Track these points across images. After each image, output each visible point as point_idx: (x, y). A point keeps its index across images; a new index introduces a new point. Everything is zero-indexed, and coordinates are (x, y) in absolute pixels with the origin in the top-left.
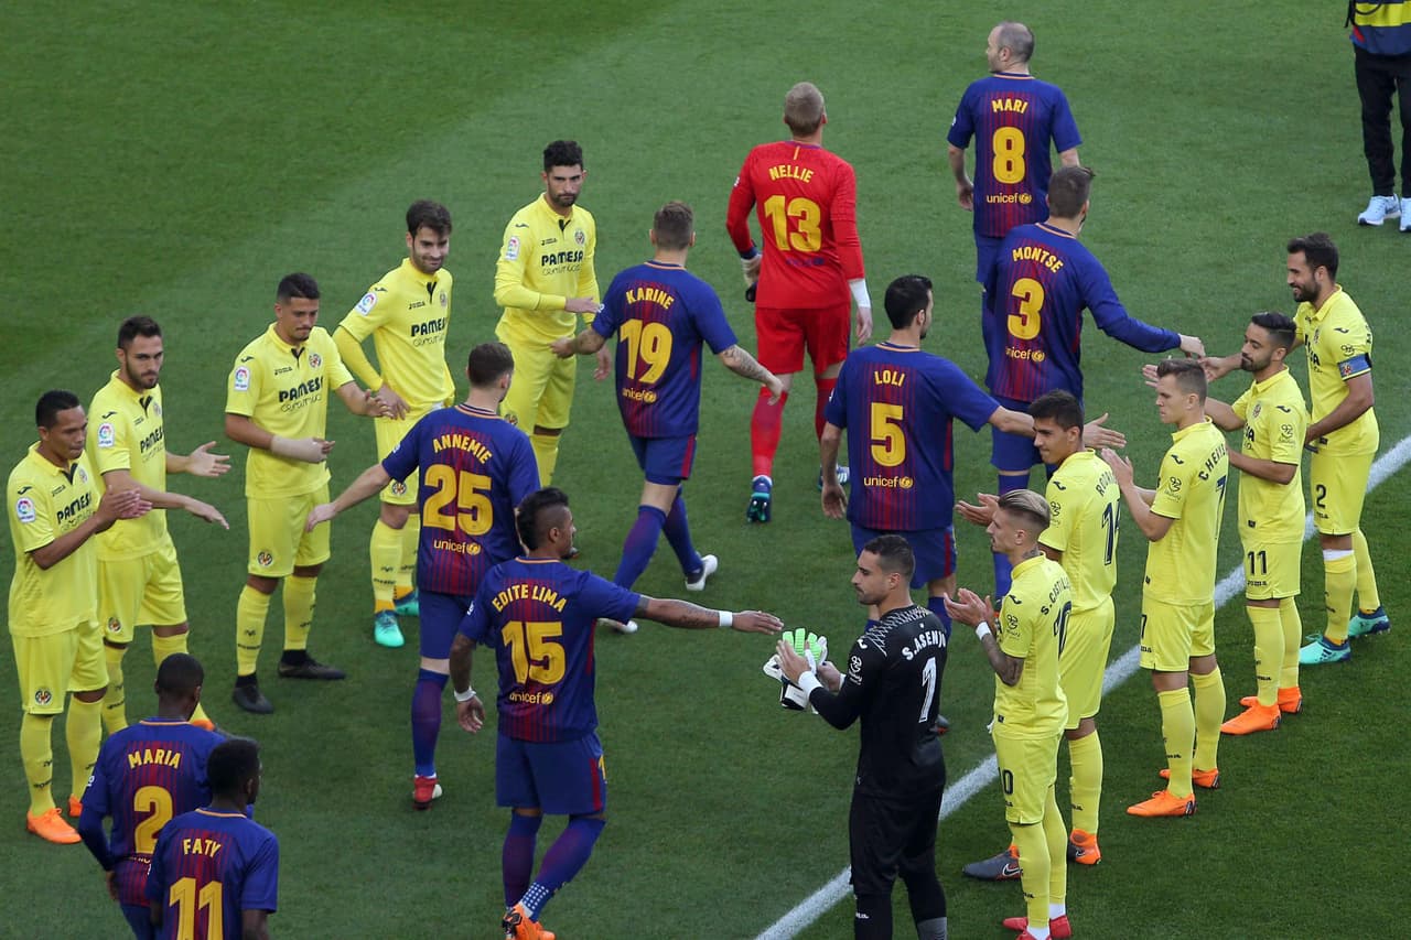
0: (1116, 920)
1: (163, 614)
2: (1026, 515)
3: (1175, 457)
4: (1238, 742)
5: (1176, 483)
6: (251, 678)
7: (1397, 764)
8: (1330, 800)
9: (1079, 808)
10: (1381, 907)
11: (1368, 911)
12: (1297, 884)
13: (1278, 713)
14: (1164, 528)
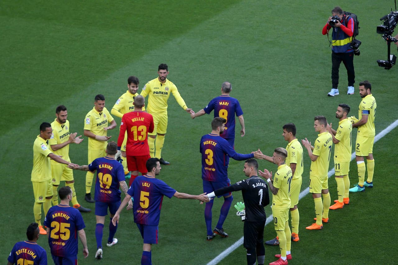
1: (68, 178)
2: (281, 153)
3: (318, 141)
5: (318, 147)
6: (89, 194)
7: (373, 217)
8: (357, 226)
9: (294, 228)
10: (369, 252)
11: (366, 253)
12: (348, 246)
13: (344, 204)
14: (315, 158)
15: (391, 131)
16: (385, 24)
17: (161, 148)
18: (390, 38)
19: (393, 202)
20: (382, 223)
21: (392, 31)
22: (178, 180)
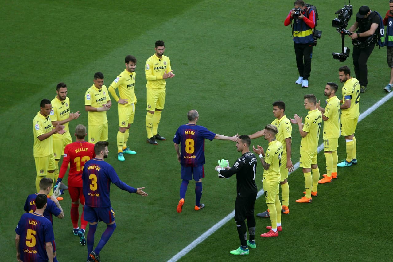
0: (293, 227)
2: (271, 130)
3: (308, 118)
4: (322, 185)
5: (308, 124)
7: (360, 191)
8: (344, 199)
9: (284, 201)
10: (356, 224)
11: (353, 226)
12: (336, 219)
13: (332, 178)
14: (305, 134)
15: (377, 109)
16: (339, 17)
17: (157, 124)
18: (344, 31)
19: (378, 177)
20: (368, 196)
21: (346, 24)
22: (173, 155)
